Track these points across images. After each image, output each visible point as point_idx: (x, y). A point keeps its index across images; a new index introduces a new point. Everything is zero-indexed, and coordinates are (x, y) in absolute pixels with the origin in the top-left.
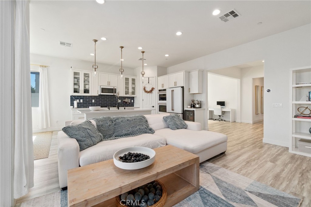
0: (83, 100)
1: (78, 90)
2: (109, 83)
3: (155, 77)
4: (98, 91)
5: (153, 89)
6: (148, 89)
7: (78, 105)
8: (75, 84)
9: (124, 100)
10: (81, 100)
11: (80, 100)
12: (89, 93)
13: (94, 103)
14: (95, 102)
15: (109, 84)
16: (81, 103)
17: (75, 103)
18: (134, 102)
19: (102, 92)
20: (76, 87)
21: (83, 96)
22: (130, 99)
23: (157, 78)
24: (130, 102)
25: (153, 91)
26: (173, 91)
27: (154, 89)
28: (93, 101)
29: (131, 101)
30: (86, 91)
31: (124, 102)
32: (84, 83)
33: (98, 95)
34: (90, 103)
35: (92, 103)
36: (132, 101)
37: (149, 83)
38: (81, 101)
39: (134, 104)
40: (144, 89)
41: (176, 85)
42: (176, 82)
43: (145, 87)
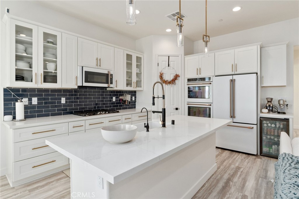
0: (38, 99)
1: (25, 75)
2: (99, 62)
3: (180, 56)
4: (77, 78)
5: (177, 77)
6: (168, 77)
7: (26, 112)
8: (18, 58)
9: (121, 97)
10: (33, 99)
11: (30, 100)
12: (56, 82)
13: (64, 105)
14: (66, 102)
15: (99, 64)
16: (34, 106)
17: (20, 107)
18: (135, 100)
19: (86, 81)
20: (23, 65)
21: (40, 90)
22: (130, 95)
23: (184, 57)
24: (130, 100)
25: (176, 81)
26: (233, 81)
27: (179, 77)
28: (63, 101)
29: (131, 98)
30: (49, 77)
31: (120, 100)
32: (44, 56)
33: (76, 87)
34: (56, 106)
35: (60, 106)
36: (133, 98)
37: (169, 66)
38: (35, 101)
39: (135, 105)
40: (161, 77)
41: (236, 71)
42: (236, 65)
43: (162, 73)
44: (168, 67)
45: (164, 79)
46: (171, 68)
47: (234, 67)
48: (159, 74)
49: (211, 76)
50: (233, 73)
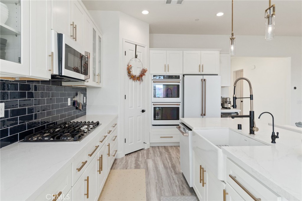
3: (146, 48)
4: (52, 56)
5: (143, 72)
9: (76, 99)
18: (86, 101)
22: (83, 95)
23: (149, 50)
24: (83, 103)
31: (74, 103)
36: (85, 99)
37: (136, 57)
39: (86, 109)
40: (129, 70)
41: (203, 71)
42: (203, 66)
43: (129, 65)
44: (135, 59)
45: (131, 73)
46: (138, 60)
47: (201, 67)
48: (126, 67)
49: (180, 74)
50: (200, 73)
